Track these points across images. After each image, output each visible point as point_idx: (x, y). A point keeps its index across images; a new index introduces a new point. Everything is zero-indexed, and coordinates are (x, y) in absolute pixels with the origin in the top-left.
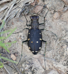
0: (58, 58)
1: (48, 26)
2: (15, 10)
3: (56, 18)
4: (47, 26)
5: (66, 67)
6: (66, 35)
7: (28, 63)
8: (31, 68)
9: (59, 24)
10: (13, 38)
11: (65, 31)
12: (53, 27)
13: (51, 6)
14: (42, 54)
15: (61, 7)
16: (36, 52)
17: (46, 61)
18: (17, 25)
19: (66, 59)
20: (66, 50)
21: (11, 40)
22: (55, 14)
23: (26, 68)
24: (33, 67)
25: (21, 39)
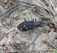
0: (14, 39)
5: (8, 44)
7: (11, 23)
8: (8, 25)
10: (28, 16)
13: (50, 35)
17: (13, 34)
19: (13, 43)
20: (18, 41)
25: (27, 19)
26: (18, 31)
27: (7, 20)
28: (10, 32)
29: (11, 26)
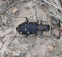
0: (11, 47)
1: (42, 42)
2: (55, 11)
3: (48, 47)
4: (42, 40)
5: (3, 54)
6: (32, 55)
7: (8, 23)
8: (4, 25)
9: (43, 50)
10: (32, 11)
11: (36, 55)
12: (41, 46)
13: (59, 43)
14: (17, 35)
15: (58, 52)
16: (18, 29)
17: (10, 38)
18: (44, 15)
19: (10, 53)
20: (16, 53)
21: (30, 9)
22: (52, 47)
23: (3, 20)
24: (5, 27)
25: (30, 17)
26: (17, 34)
27: (3, 18)
28: (6, 34)
29: (8, 27)
